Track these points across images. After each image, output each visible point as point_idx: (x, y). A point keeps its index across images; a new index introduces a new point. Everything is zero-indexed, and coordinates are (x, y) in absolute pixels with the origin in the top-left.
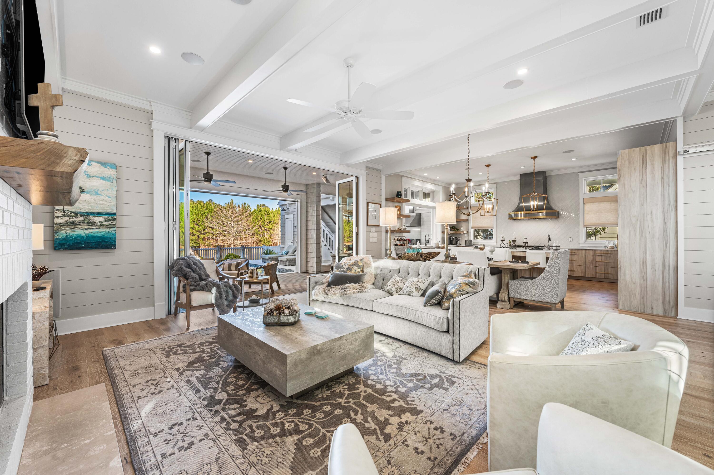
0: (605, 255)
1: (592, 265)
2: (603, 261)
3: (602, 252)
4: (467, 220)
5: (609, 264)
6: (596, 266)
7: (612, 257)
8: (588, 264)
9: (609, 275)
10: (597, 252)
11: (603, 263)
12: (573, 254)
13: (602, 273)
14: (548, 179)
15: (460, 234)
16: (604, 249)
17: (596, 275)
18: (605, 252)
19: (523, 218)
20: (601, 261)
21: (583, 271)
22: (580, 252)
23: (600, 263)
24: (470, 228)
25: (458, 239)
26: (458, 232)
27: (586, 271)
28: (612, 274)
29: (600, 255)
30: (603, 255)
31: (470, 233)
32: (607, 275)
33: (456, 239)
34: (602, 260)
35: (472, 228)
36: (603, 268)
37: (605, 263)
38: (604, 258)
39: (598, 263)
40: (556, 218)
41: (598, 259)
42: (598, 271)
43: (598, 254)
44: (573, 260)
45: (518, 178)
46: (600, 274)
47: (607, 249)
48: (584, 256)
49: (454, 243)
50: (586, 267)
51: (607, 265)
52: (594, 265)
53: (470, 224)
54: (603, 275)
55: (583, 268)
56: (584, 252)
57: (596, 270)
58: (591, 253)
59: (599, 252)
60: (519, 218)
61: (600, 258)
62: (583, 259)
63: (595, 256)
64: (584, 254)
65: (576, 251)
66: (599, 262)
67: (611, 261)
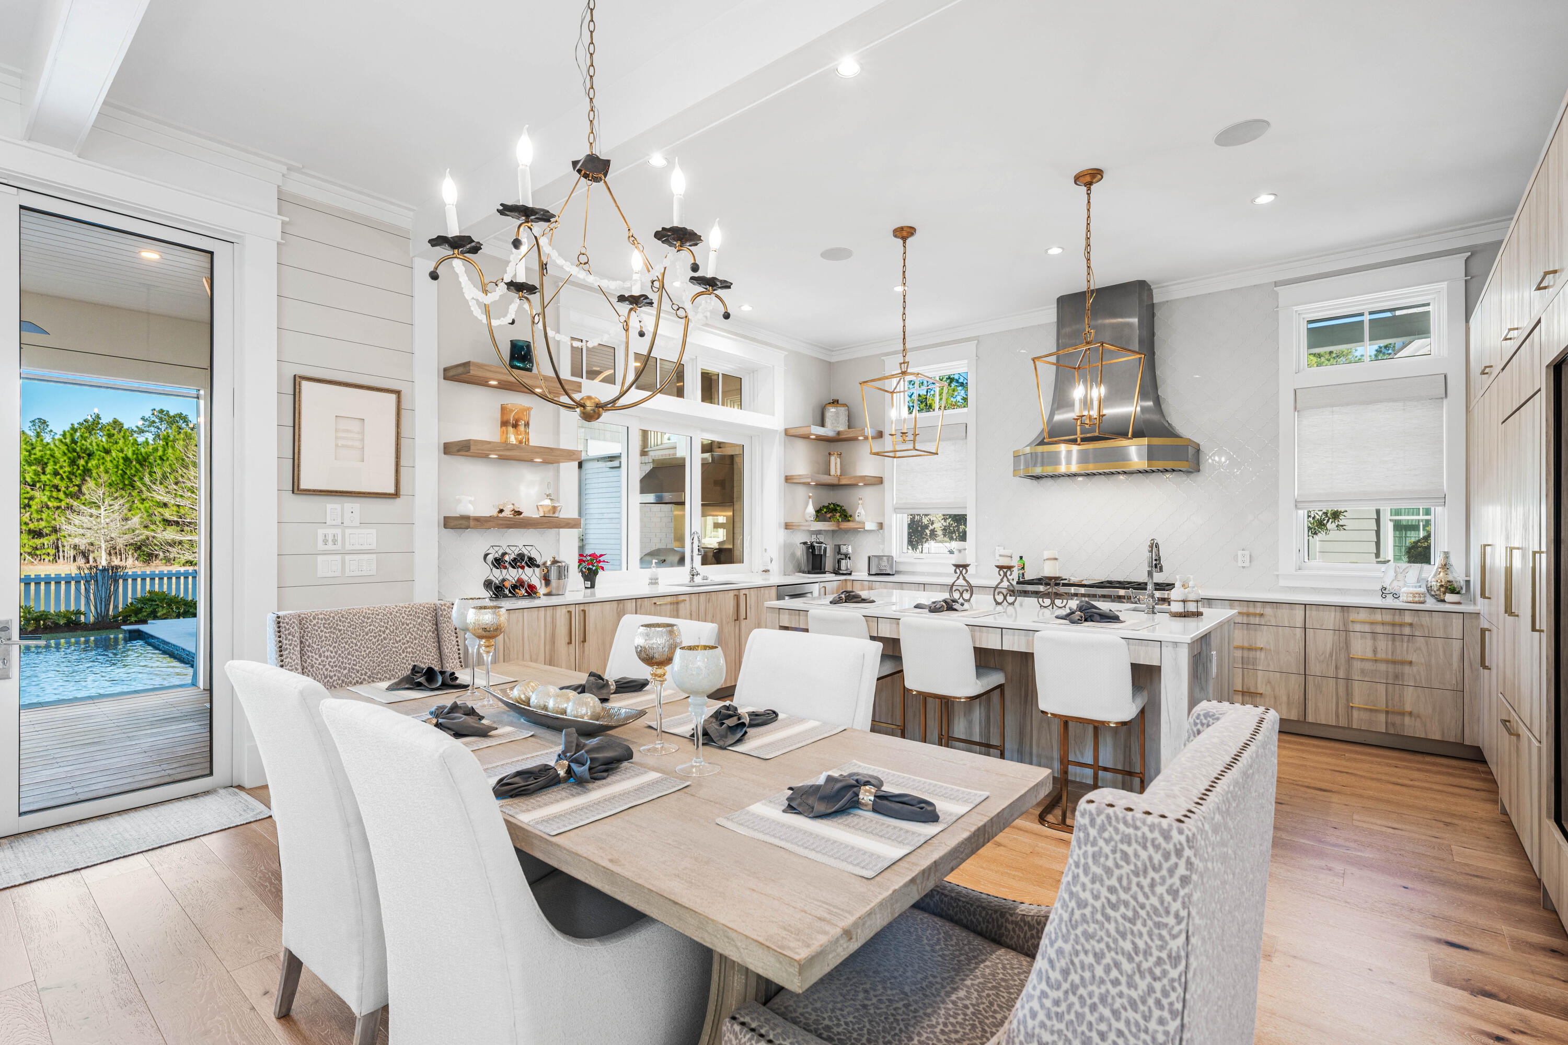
0: (1388, 629)
1: (1331, 673)
2: (1381, 656)
3: (1378, 617)
4: (879, 481)
5: (1407, 669)
6: (1348, 679)
7: (1420, 641)
8: (1315, 668)
9: (1407, 720)
10: (1353, 616)
11: (1383, 667)
12: (1257, 620)
13: (1376, 711)
14: (1159, 314)
15: (855, 531)
16: (1377, 601)
17: (1349, 717)
18: (1388, 618)
19: (1074, 468)
20: (1370, 655)
21: (1297, 696)
22: (1284, 612)
23: (1368, 666)
24: (889, 508)
25: (844, 549)
26: (845, 525)
27: (1310, 695)
28: (1418, 716)
29: (1367, 628)
30: (1379, 629)
31: (890, 527)
32: (1397, 719)
33: (838, 549)
34: (1375, 651)
35: (897, 510)
36: (1382, 688)
37: (1391, 668)
38: (1384, 647)
39: (1357, 665)
40: (1188, 472)
41: (1360, 647)
42: (1357, 702)
43: (1358, 627)
44: (1256, 649)
45: (1050, 315)
46: (1365, 716)
47: (1390, 602)
48: (1299, 632)
49: (829, 563)
50: (1309, 678)
51: (1396, 677)
52: (1341, 674)
53: (888, 496)
54: (1382, 718)
55: (1295, 682)
56: (1299, 613)
57: (1349, 694)
58: (1331, 619)
59: (1363, 615)
60: (1063, 469)
61: (1369, 643)
62: (1296, 645)
63: (1344, 631)
64: (1299, 623)
65: (1268, 611)
66: (1362, 660)
67: (1413, 657)
